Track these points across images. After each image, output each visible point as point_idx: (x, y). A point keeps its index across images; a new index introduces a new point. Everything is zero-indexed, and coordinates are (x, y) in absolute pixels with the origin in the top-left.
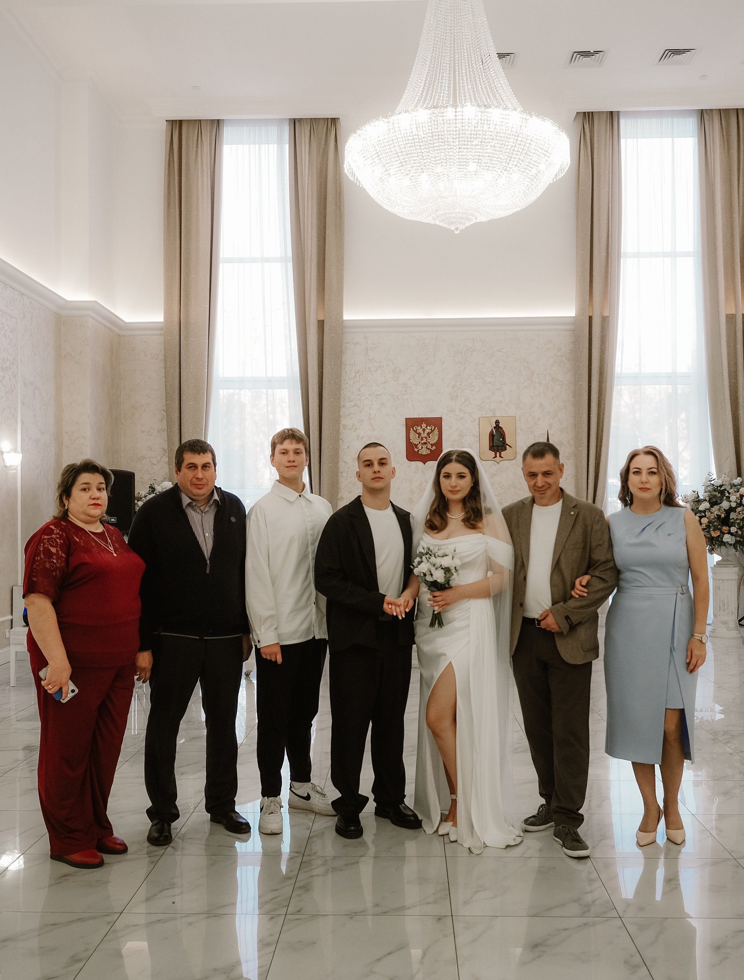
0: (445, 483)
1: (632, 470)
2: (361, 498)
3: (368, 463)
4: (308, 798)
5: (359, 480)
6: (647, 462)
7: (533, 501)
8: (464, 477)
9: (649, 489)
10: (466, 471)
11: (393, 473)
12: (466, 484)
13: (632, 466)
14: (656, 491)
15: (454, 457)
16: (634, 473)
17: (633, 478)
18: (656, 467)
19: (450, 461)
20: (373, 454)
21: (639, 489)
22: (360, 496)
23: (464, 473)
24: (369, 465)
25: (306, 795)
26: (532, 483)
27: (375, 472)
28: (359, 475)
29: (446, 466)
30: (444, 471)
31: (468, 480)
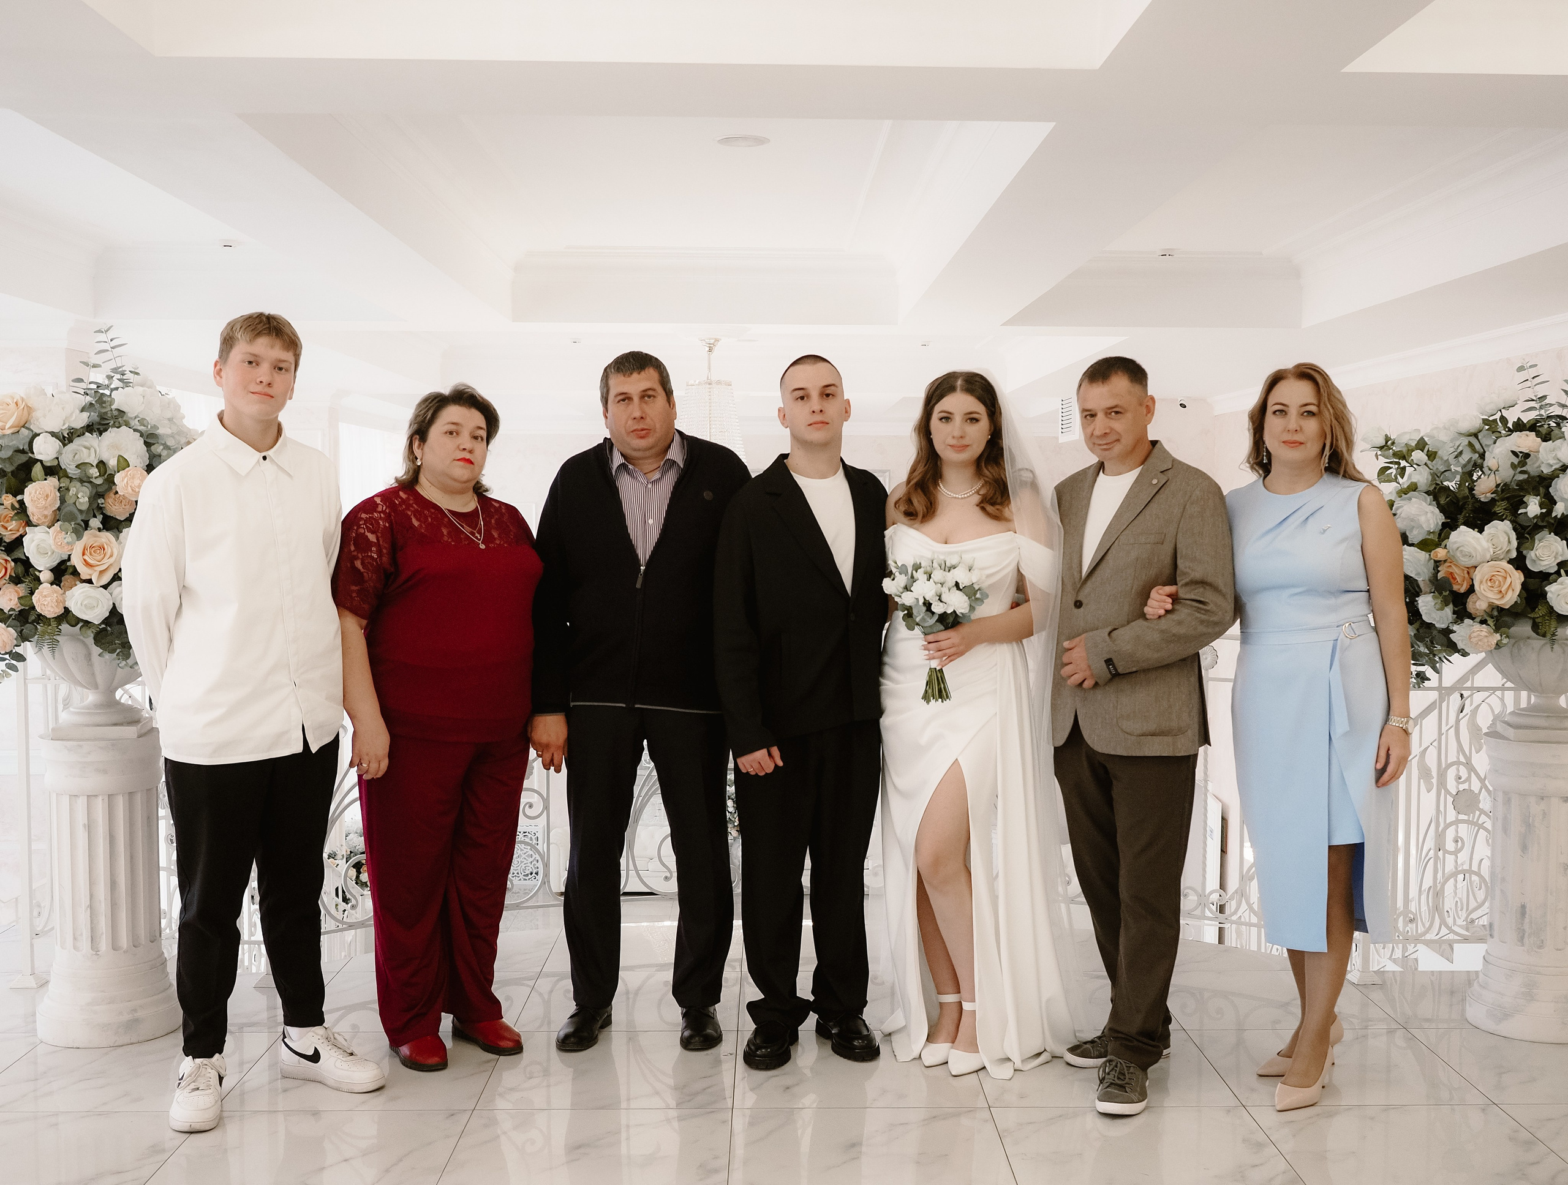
0: (942, 434)
1: (1271, 409)
2: (789, 462)
3: (800, 393)
4: (315, 1057)
5: (783, 424)
6: (1296, 393)
7: (1101, 467)
8: (977, 420)
9: (1301, 443)
10: (980, 409)
11: (846, 412)
12: (978, 434)
13: (1271, 401)
14: (1313, 448)
15: (959, 382)
16: (1274, 412)
17: (1273, 424)
18: (1315, 401)
19: (952, 389)
20: (811, 378)
21: (1283, 442)
22: (784, 456)
23: (978, 413)
24: (802, 398)
25: (311, 1052)
26: (1089, 430)
27: (814, 412)
28: (783, 416)
29: (944, 399)
30: (938, 408)
31: (983, 427)
